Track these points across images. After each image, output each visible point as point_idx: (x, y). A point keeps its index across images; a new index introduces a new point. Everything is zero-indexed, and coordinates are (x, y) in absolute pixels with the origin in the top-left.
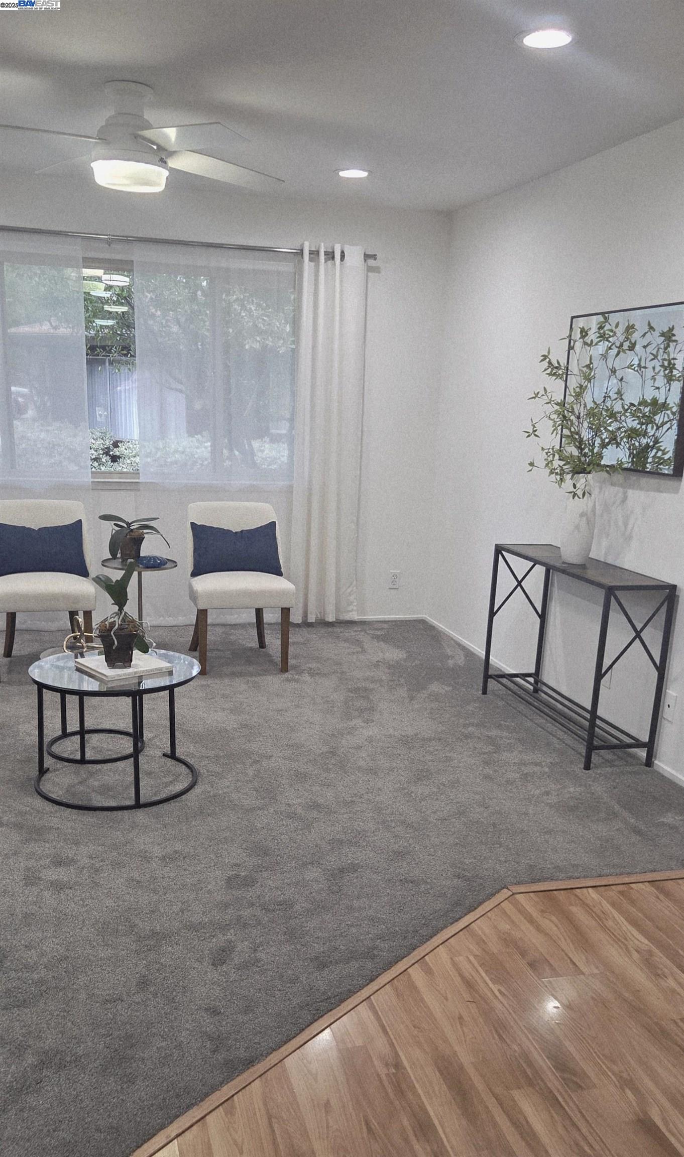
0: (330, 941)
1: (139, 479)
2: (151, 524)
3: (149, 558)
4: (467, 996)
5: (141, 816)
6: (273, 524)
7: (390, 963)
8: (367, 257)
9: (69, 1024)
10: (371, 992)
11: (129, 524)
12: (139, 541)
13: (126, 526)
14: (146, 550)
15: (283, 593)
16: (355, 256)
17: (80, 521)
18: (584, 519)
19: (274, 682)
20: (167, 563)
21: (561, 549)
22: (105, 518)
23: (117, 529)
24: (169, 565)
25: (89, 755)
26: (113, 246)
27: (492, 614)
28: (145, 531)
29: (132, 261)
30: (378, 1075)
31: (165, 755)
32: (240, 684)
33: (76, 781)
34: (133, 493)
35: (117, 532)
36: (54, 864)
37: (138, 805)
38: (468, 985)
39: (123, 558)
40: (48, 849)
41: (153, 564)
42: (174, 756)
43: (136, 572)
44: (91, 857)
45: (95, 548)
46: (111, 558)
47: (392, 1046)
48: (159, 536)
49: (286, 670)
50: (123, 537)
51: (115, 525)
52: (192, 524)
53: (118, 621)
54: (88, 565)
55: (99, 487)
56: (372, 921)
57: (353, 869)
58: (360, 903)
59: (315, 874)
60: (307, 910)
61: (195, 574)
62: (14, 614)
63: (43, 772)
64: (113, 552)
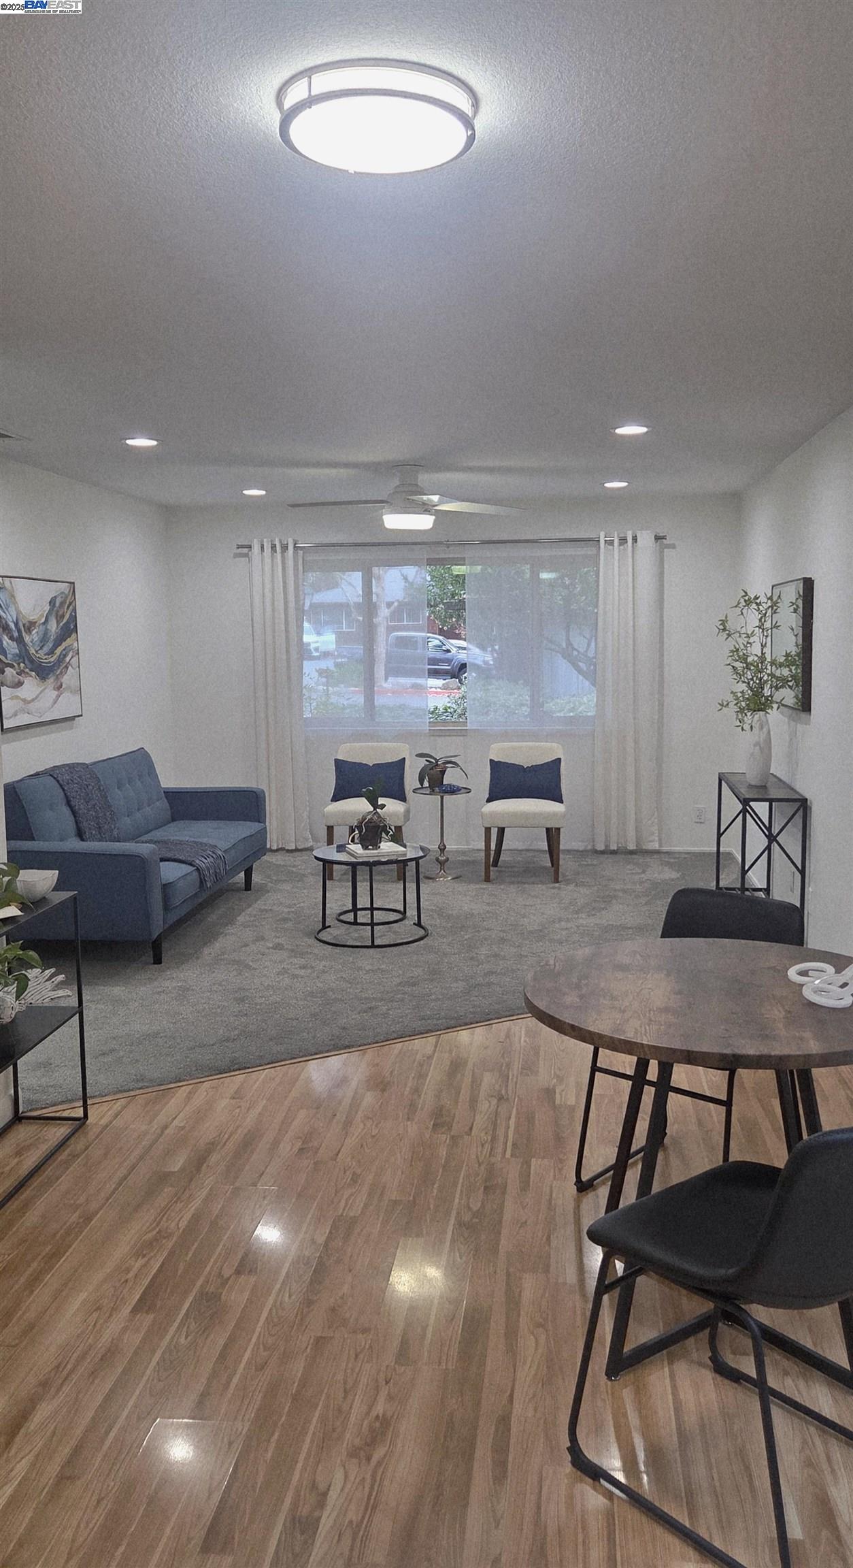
0: (438, 1011)
1: (467, 726)
2: (453, 759)
3: (451, 788)
6: (558, 761)
8: (657, 538)
9: (264, 1024)
11: (437, 761)
12: (443, 772)
13: (434, 761)
14: (447, 780)
15: (556, 817)
16: (646, 539)
17: (406, 759)
18: (758, 748)
19: (541, 889)
20: (461, 790)
21: (747, 775)
22: (421, 755)
23: (427, 763)
24: (463, 790)
25: (359, 921)
26: (451, 548)
27: (720, 835)
28: (447, 765)
29: (464, 558)
30: (415, 1059)
31: (414, 924)
33: (343, 933)
34: (460, 737)
35: (426, 766)
36: (300, 968)
37: (373, 946)
38: (508, 1036)
39: (431, 787)
40: (302, 961)
41: (453, 790)
42: (419, 924)
43: (439, 797)
44: (325, 966)
45: (411, 780)
46: (422, 788)
47: (435, 1051)
48: (458, 769)
49: (557, 881)
50: (432, 769)
51: (427, 760)
52: (491, 760)
53: (369, 817)
54: (406, 792)
55: (434, 734)
56: (474, 1006)
57: (489, 984)
58: (475, 999)
59: (461, 984)
60: (437, 999)
61: (489, 800)
62: (332, 827)
63: (324, 927)
64: (421, 781)
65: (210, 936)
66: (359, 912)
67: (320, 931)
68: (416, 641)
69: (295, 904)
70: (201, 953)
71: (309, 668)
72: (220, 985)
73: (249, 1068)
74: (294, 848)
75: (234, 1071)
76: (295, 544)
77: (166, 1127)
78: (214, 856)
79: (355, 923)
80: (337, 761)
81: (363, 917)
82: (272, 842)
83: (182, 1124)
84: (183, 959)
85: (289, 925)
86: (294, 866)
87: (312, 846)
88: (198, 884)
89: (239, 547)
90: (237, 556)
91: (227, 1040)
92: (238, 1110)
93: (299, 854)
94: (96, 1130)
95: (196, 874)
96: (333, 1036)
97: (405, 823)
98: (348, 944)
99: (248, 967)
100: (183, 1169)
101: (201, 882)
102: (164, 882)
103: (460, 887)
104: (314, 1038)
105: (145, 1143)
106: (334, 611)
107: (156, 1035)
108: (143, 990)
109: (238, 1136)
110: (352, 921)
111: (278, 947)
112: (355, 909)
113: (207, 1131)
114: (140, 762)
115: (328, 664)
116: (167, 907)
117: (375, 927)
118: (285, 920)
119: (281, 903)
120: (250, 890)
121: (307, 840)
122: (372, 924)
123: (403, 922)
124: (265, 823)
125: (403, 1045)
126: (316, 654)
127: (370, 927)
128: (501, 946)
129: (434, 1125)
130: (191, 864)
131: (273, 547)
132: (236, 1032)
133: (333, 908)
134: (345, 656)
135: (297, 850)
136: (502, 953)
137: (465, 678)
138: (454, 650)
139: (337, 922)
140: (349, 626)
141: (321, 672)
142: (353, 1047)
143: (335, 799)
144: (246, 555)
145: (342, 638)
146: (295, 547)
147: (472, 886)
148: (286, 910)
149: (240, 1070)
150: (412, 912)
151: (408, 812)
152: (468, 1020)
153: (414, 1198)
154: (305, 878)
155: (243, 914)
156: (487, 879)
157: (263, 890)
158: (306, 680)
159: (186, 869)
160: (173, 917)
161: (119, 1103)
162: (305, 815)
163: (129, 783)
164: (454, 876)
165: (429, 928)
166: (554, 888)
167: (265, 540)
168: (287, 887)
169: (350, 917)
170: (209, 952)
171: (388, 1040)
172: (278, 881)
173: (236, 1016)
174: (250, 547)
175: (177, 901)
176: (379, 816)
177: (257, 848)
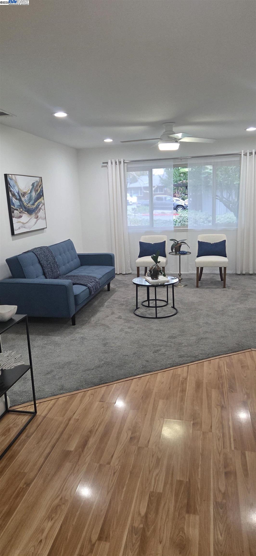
0: (187, 352)
1: (188, 228)
2: (184, 241)
3: (183, 252)
4: (216, 369)
5: (156, 320)
6: (225, 241)
7: (200, 359)
9: (114, 358)
10: (190, 364)
11: (178, 242)
12: (180, 246)
13: (177, 242)
14: (181, 250)
15: (224, 263)
17: (165, 241)
19: (219, 291)
20: (187, 253)
22: (171, 240)
23: (174, 243)
24: (188, 253)
25: (150, 305)
26: (182, 160)
28: (182, 244)
29: (187, 164)
30: (179, 380)
32: (207, 291)
33: (145, 311)
34: (186, 232)
35: (174, 244)
36: (129, 328)
37: (156, 318)
38: (219, 367)
39: (176, 252)
40: (129, 325)
41: (184, 253)
42: (173, 307)
43: (179, 256)
44: (138, 328)
45: (168, 249)
46: (172, 252)
47: (187, 375)
48: (186, 245)
49: (224, 287)
50: (176, 245)
51: (174, 242)
52: (198, 241)
53: (154, 267)
54: (166, 254)
55: (176, 231)
56: (202, 350)
57: (206, 338)
58: (202, 346)
59: (194, 338)
60: (185, 346)
61: (198, 257)
62: (139, 267)
63: (137, 308)
64: (172, 250)
65: (94, 312)
66: (150, 301)
67: (136, 310)
68: (163, 198)
69: (126, 297)
70: (90, 320)
71: (129, 208)
72: (97, 336)
73: (108, 383)
74: (125, 273)
75: (101, 384)
76: (124, 161)
77: (70, 420)
78: (95, 281)
79: (149, 306)
80: (140, 242)
81: (152, 304)
82: (117, 272)
83: (77, 418)
84: (84, 323)
85: (124, 307)
86: (125, 281)
87: (131, 273)
88: (89, 293)
89: (103, 163)
90: (103, 167)
91: (99, 367)
92: (102, 409)
93: (126, 275)
94: (40, 419)
95: (88, 290)
96: (143, 365)
97: (166, 265)
98: (147, 316)
99: (108, 327)
100: (76, 450)
101: (90, 293)
102: (75, 294)
103: (188, 290)
104: (135, 366)
105: (60, 430)
106: (137, 190)
107: (70, 363)
108: (68, 339)
109: (101, 429)
110: (148, 305)
111: (120, 317)
112: (148, 300)
113: (88, 424)
114: (69, 245)
115: (134, 206)
116: (76, 304)
117: (157, 308)
118: (122, 305)
119: (121, 297)
120: (109, 291)
121: (129, 270)
122: (156, 307)
123: (167, 306)
124: (114, 266)
125: (174, 371)
126: (130, 203)
127: (155, 308)
128: (208, 318)
129: (193, 424)
130: (86, 286)
131: (116, 162)
132: (103, 362)
133: (140, 300)
134: (140, 204)
135: (126, 274)
136: (209, 322)
137: (178, 210)
138: (175, 201)
139: (142, 306)
140: (141, 194)
141: (133, 209)
142: (152, 372)
143: (140, 256)
144: (106, 166)
145: (139, 198)
146: (124, 162)
147: (192, 290)
148: (123, 300)
149: (104, 384)
150: (170, 301)
151: (167, 261)
152: (200, 358)
153: (189, 479)
154: (129, 286)
155: (107, 302)
156: (197, 287)
157: (114, 291)
158: (129, 213)
159: (85, 288)
160: (79, 307)
161: (53, 402)
162: (129, 262)
163: (64, 253)
164: (185, 285)
165: (178, 309)
166: (224, 290)
167: (113, 160)
168: (123, 289)
169: (146, 304)
170: (94, 320)
171: (167, 368)
172: (119, 287)
173: (102, 353)
174: (107, 163)
175: (80, 302)
176: (158, 267)
177: (112, 275)
